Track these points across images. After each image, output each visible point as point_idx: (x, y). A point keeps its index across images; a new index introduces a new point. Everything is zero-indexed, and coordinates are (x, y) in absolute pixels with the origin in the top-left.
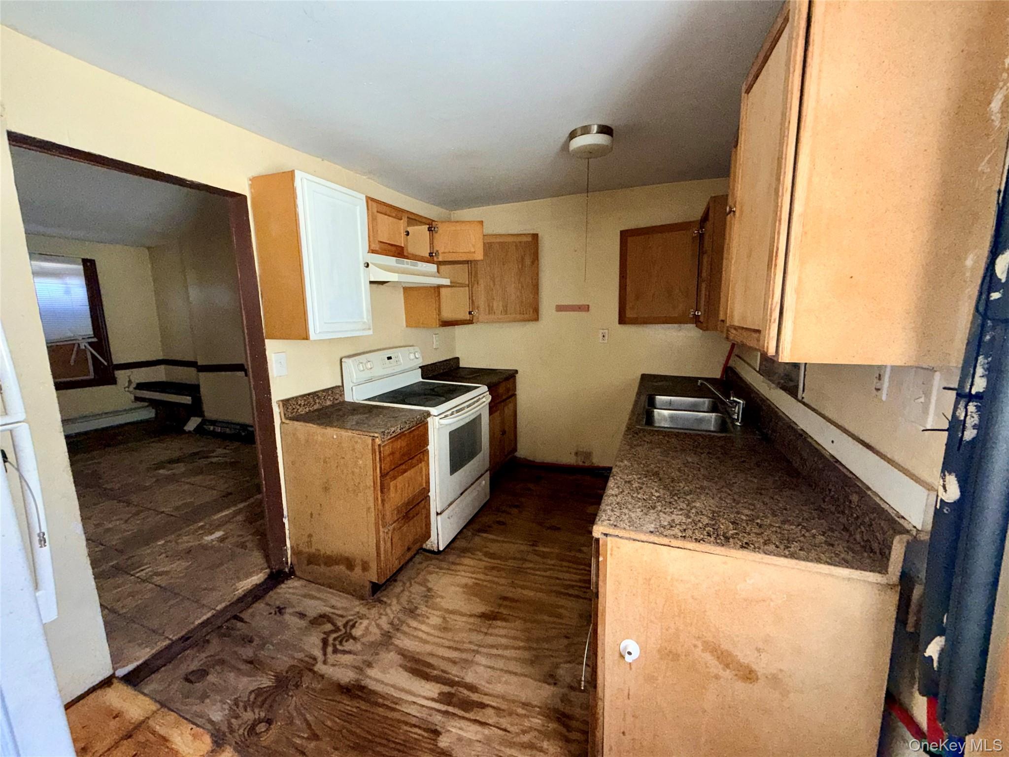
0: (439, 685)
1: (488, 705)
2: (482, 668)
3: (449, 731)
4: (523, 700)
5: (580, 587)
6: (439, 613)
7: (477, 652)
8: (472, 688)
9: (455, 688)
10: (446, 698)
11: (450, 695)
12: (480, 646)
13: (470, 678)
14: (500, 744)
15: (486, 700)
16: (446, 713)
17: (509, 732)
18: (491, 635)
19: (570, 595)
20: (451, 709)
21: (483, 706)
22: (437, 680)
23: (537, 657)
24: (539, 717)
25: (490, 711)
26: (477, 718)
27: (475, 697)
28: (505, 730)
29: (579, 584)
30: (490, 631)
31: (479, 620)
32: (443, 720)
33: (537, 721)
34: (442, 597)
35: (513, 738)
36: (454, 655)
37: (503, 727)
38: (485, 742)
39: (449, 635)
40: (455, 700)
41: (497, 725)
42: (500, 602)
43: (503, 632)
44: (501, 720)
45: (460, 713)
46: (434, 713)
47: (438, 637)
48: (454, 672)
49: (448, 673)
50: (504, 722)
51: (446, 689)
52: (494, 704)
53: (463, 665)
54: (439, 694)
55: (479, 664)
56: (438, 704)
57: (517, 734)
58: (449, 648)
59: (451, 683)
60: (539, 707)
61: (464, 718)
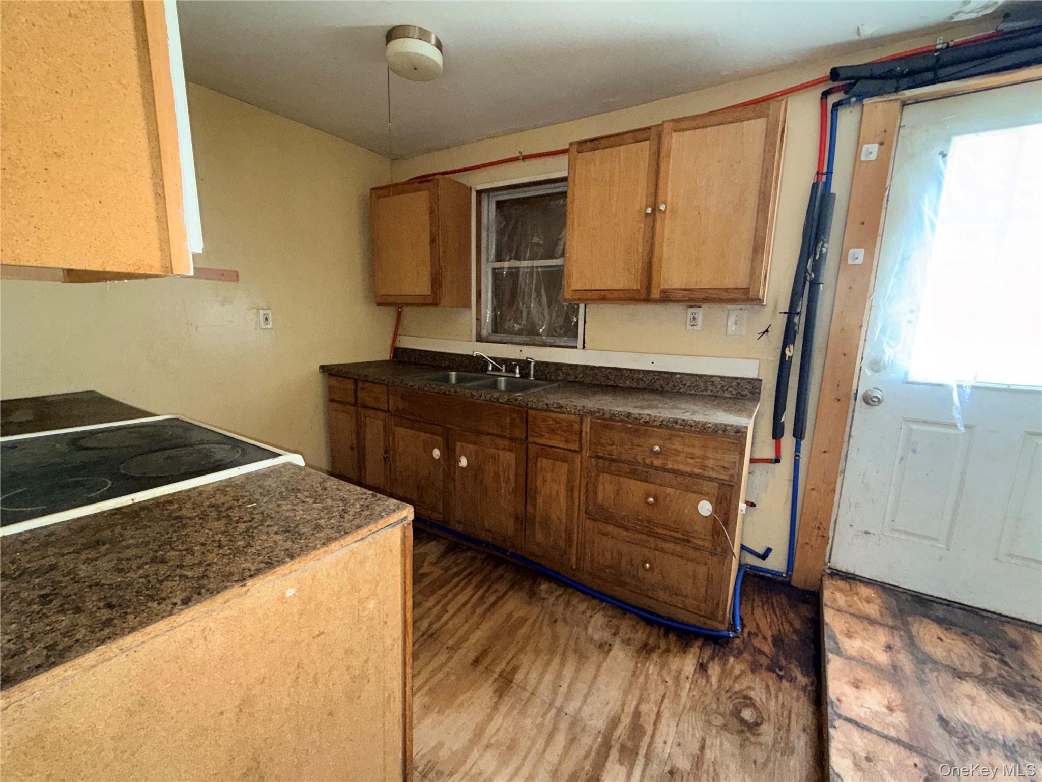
0: (608, 765)
1: (637, 707)
2: (585, 707)
3: (669, 756)
4: (629, 674)
5: (487, 591)
6: (475, 754)
7: (560, 710)
8: (614, 722)
9: (613, 743)
10: (628, 754)
11: (623, 749)
12: (551, 705)
13: (600, 723)
14: (678, 704)
15: (630, 709)
16: (648, 757)
17: (665, 694)
18: (536, 688)
19: (495, 603)
20: (642, 751)
21: (637, 714)
22: (600, 765)
23: (575, 651)
24: (647, 665)
25: (644, 708)
26: (652, 722)
27: (626, 721)
28: (664, 697)
29: (481, 592)
30: (530, 688)
31: (506, 699)
32: (656, 761)
33: (651, 667)
34: (441, 745)
35: (671, 692)
36: (561, 739)
37: (660, 698)
38: (677, 719)
39: (524, 743)
40: (629, 744)
41: (658, 704)
42: (481, 668)
43: (533, 677)
44: (652, 697)
45: (646, 739)
46: (647, 774)
47: (525, 757)
48: (587, 741)
49: (591, 748)
50: (654, 697)
51: (614, 754)
52: (635, 702)
53: (579, 729)
54: (622, 764)
55: (580, 709)
56: (636, 766)
57: (666, 687)
58: (548, 742)
59: (606, 746)
60: (637, 663)
61: (653, 736)
